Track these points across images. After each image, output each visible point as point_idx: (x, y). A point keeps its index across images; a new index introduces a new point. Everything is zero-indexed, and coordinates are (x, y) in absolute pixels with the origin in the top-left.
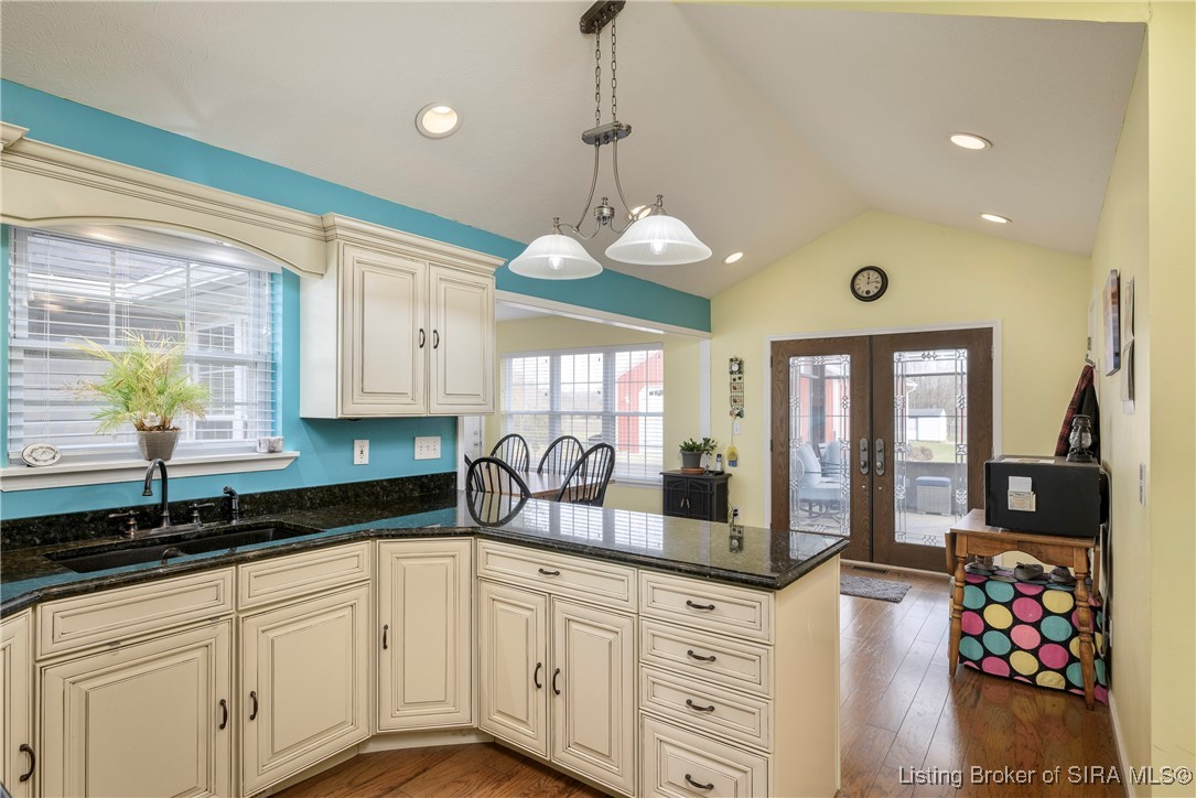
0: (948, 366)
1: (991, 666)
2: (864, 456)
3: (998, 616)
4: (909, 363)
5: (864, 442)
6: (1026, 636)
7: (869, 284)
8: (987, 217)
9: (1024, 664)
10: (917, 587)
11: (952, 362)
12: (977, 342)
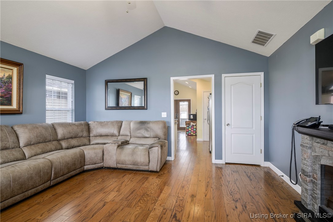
0: (186, 104)
1: (189, 134)
2: (176, 116)
3: (190, 129)
4: (181, 103)
5: (176, 114)
6: (192, 131)
7: (177, 93)
8: (186, 82)
9: (192, 133)
10: (182, 132)
11: (186, 103)
12: (189, 101)
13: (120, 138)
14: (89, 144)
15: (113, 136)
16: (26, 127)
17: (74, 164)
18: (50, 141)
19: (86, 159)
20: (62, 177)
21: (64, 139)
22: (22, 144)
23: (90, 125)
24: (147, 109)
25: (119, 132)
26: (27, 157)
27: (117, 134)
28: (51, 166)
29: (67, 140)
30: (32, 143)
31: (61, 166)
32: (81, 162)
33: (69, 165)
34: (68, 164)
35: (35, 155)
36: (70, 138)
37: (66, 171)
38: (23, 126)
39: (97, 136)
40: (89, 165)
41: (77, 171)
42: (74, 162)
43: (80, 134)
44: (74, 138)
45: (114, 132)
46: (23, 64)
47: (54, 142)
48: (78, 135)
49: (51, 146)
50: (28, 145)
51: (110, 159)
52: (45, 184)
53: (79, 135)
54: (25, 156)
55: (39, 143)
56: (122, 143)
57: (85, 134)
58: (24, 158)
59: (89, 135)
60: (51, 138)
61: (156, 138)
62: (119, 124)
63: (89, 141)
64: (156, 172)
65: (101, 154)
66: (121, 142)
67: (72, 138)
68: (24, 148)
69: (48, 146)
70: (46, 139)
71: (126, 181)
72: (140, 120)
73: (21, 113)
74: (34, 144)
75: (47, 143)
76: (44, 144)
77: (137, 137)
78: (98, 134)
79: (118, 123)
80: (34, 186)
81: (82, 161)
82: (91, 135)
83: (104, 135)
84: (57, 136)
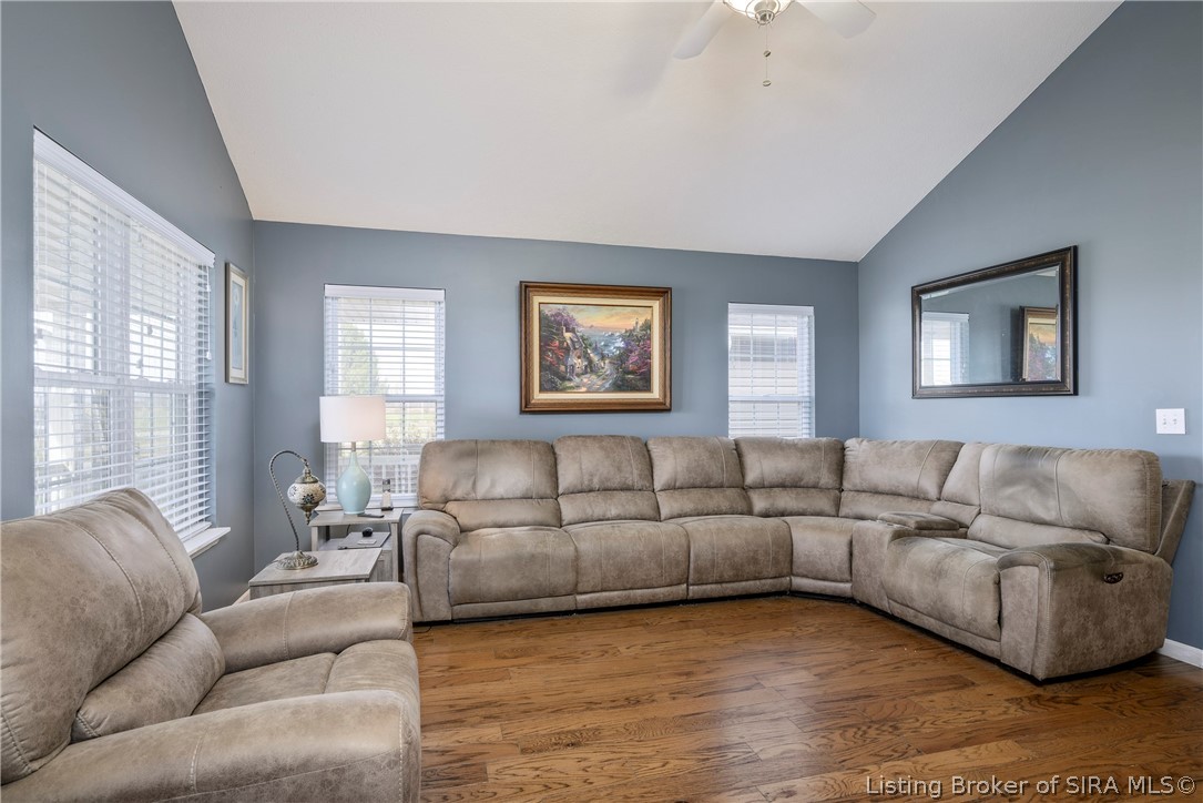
13: (938, 507)
14: (833, 513)
15: (917, 498)
16: (671, 443)
17: (755, 561)
18: (722, 487)
19: (795, 554)
20: (719, 586)
21: (761, 486)
22: (657, 486)
23: (847, 452)
24: (1076, 393)
25: (941, 487)
26: (663, 517)
27: (932, 491)
28: (685, 546)
29: (768, 490)
30: (678, 484)
31: (713, 553)
32: (776, 561)
33: (736, 559)
34: (734, 554)
35: (680, 516)
36: (777, 487)
37: (728, 574)
38: (667, 440)
39: (864, 491)
40: (806, 576)
41: (767, 585)
42: (752, 554)
43: (810, 478)
44: (791, 487)
45: (921, 482)
46: (671, 289)
47: (729, 492)
48: (801, 480)
49: (718, 499)
50: (671, 488)
51: (869, 576)
52: (674, 589)
53: (804, 481)
54: (659, 513)
55: (694, 487)
56: (917, 528)
57: (826, 479)
58: (656, 517)
59: (841, 483)
60: (725, 478)
61: (1090, 530)
62: (943, 455)
63: (838, 503)
64: (1031, 679)
65: (844, 550)
66: (917, 522)
67: (783, 486)
68: (661, 493)
69: (711, 497)
70: (711, 479)
71: (881, 661)
72: (1022, 445)
73: (669, 410)
74: (682, 488)
75: (712, 490)
76: (705, 490)
77: (1001, 513)
78: (865, 486)
79: (943, 450)
80: (648, 583)
81: (781, 558)
82: (846, 485)
83: (887, 488)
84: (743, 476)
